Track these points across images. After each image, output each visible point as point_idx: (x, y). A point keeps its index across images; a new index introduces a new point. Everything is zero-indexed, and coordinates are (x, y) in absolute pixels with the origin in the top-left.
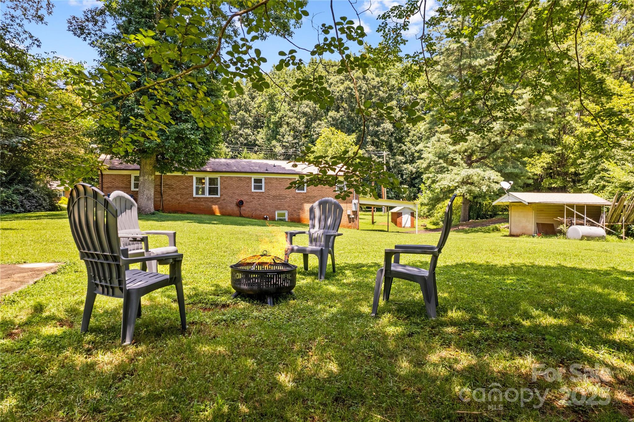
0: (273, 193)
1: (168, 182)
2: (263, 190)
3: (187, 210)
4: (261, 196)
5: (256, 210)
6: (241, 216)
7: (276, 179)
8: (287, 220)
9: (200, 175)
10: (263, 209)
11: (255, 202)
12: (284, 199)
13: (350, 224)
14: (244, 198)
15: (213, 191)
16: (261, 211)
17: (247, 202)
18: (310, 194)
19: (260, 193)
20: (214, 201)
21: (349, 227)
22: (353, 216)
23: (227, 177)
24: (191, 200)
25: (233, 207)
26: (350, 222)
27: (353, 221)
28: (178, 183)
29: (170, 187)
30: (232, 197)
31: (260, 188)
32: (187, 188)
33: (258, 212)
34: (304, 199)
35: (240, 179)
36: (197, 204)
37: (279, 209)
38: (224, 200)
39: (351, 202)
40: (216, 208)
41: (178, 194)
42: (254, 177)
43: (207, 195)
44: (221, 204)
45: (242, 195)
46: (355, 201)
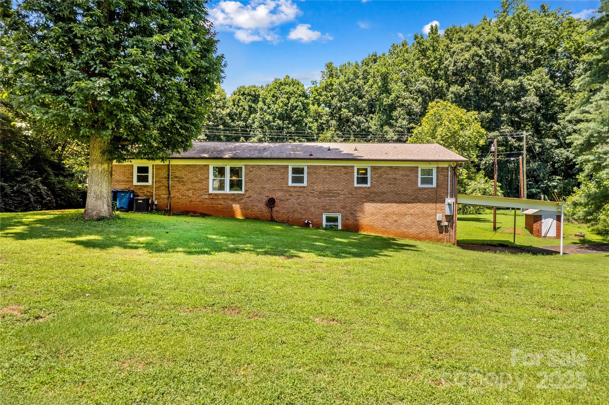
0: (319, 187)
1: (178, 174)
2: (305, 184)
3: (201, 211)
4: (302, 192)
5: (293, 212)
6: (272, 220)
7: (325, 167)
8: (340, 227)
9: (219, 164)
10: (305, 210)
11: (293, 200)
12: (336, 197)
13: (441, 236)
14: (277, 195)
15: (235, 185)
16: (301, 213)
17: (281, 200)
18: (375, 190)
19: (300, 187)
20: (235, 199)
21: (439, 240)
22: (446, 224)
23: (253, 166)
24: (206, 197)
25: (261, 207)
26: (441, 233)
27: (447, 231)
28: (190, 175)
29: (180, 180)
30: (260, 194)
31: (301, 180)
32: (200, 181)
33: (297, 215)
34: (367, 196)
35: (272, 168)
36: (214, 202)
37: (327, 211)
38: (249, 197)
39: (444, 202)
40: (237, 207)
41: (189, 190)
42: (291, 165)
43: (227, 190)
44: (245, 203)
45: (274, 190)
46: (450, 200)
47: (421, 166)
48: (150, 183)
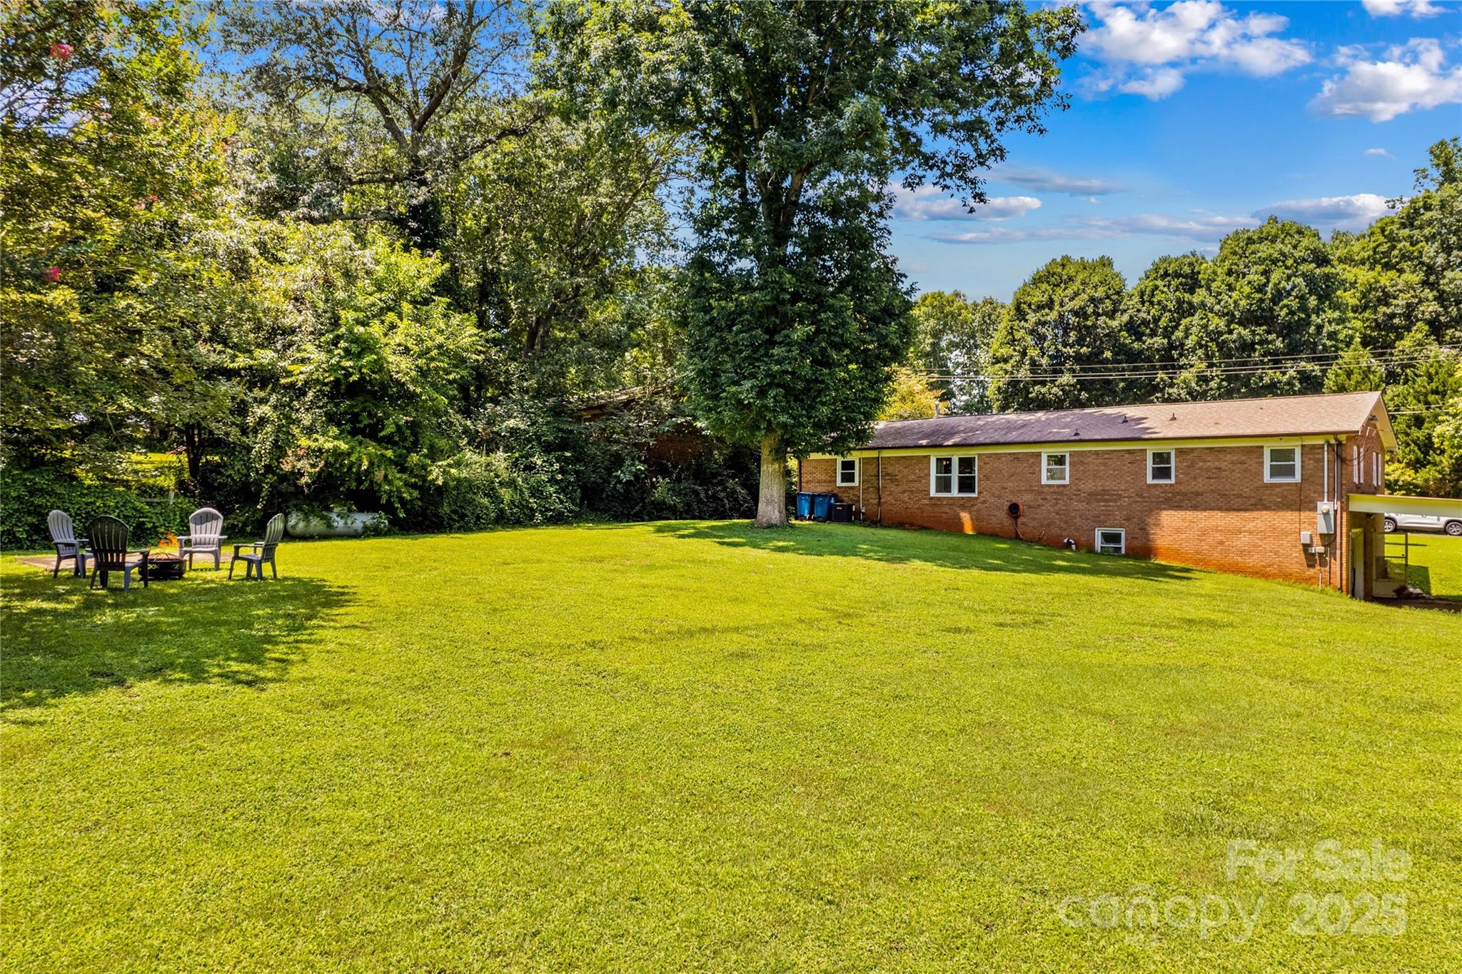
0: (1088, 486)
1: (890, 470)
2: (1067, 480)
3: (920, 523)
4: (1062, 493)
5: (1049, 525)
6: (1016, 538)
7: (1097, 453)
8: (1123, 551)
9: (943, 454)
10: (1066, 522)
11: (1047, 506)
12: (1115, 501)
13: (1311, 572)
14: (1024, 499)
15: (967, 485)
16: (1060, 528)
17: (1030, 507)
18: (1182, 488)
19: (1058, 486)
20: (964, 505)
21: (1309, 580)
22: (1320, 549)
23: (989, 456)
24: (926, 502)
25: (1000, 518)
26: (1311, 566)
27: (1323, 564)
28: (906, 471)
29: (893, 479)
30: (999, 497)
31: (1060, 475)
32: (919, 479)
33: (1054, 531)
34: (1168, 500)
35: (1016, 457)
36: (936, 509)
37: (1102, 524)
38: (984, 502)
39: (1315, 509)
40: (965, 517)
41: (904, 492)
42: (1045, 452)
43: (955, 492)
44: (979, 510)
45: (1019, 491)
46: (1325, 506)
47: (1268, 447)
48: (856, 483)
